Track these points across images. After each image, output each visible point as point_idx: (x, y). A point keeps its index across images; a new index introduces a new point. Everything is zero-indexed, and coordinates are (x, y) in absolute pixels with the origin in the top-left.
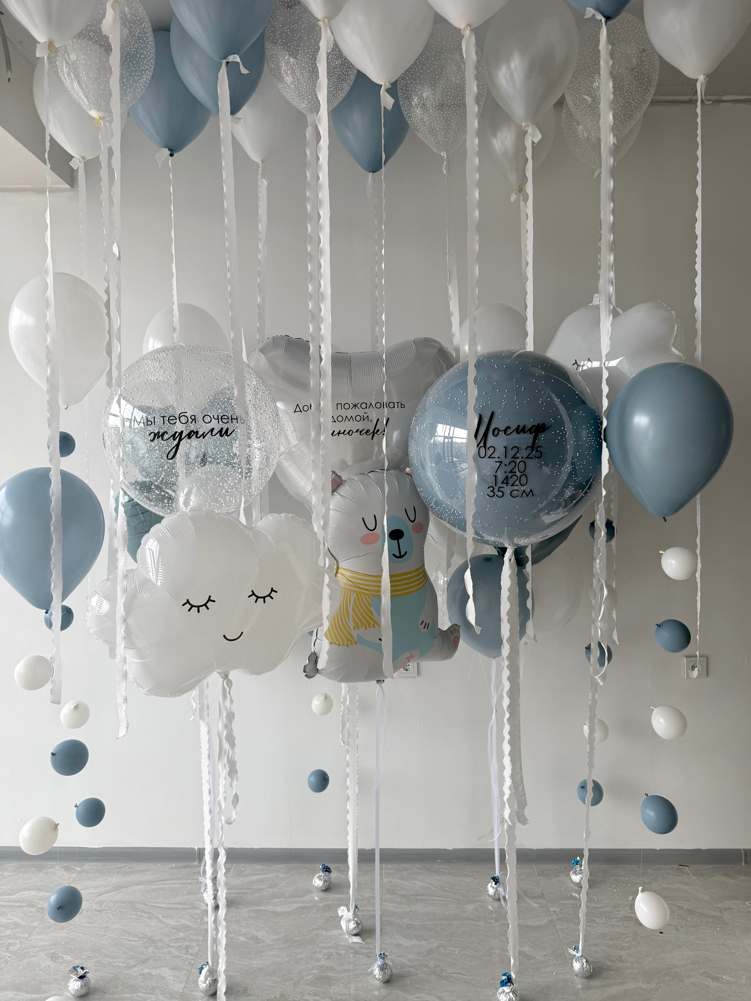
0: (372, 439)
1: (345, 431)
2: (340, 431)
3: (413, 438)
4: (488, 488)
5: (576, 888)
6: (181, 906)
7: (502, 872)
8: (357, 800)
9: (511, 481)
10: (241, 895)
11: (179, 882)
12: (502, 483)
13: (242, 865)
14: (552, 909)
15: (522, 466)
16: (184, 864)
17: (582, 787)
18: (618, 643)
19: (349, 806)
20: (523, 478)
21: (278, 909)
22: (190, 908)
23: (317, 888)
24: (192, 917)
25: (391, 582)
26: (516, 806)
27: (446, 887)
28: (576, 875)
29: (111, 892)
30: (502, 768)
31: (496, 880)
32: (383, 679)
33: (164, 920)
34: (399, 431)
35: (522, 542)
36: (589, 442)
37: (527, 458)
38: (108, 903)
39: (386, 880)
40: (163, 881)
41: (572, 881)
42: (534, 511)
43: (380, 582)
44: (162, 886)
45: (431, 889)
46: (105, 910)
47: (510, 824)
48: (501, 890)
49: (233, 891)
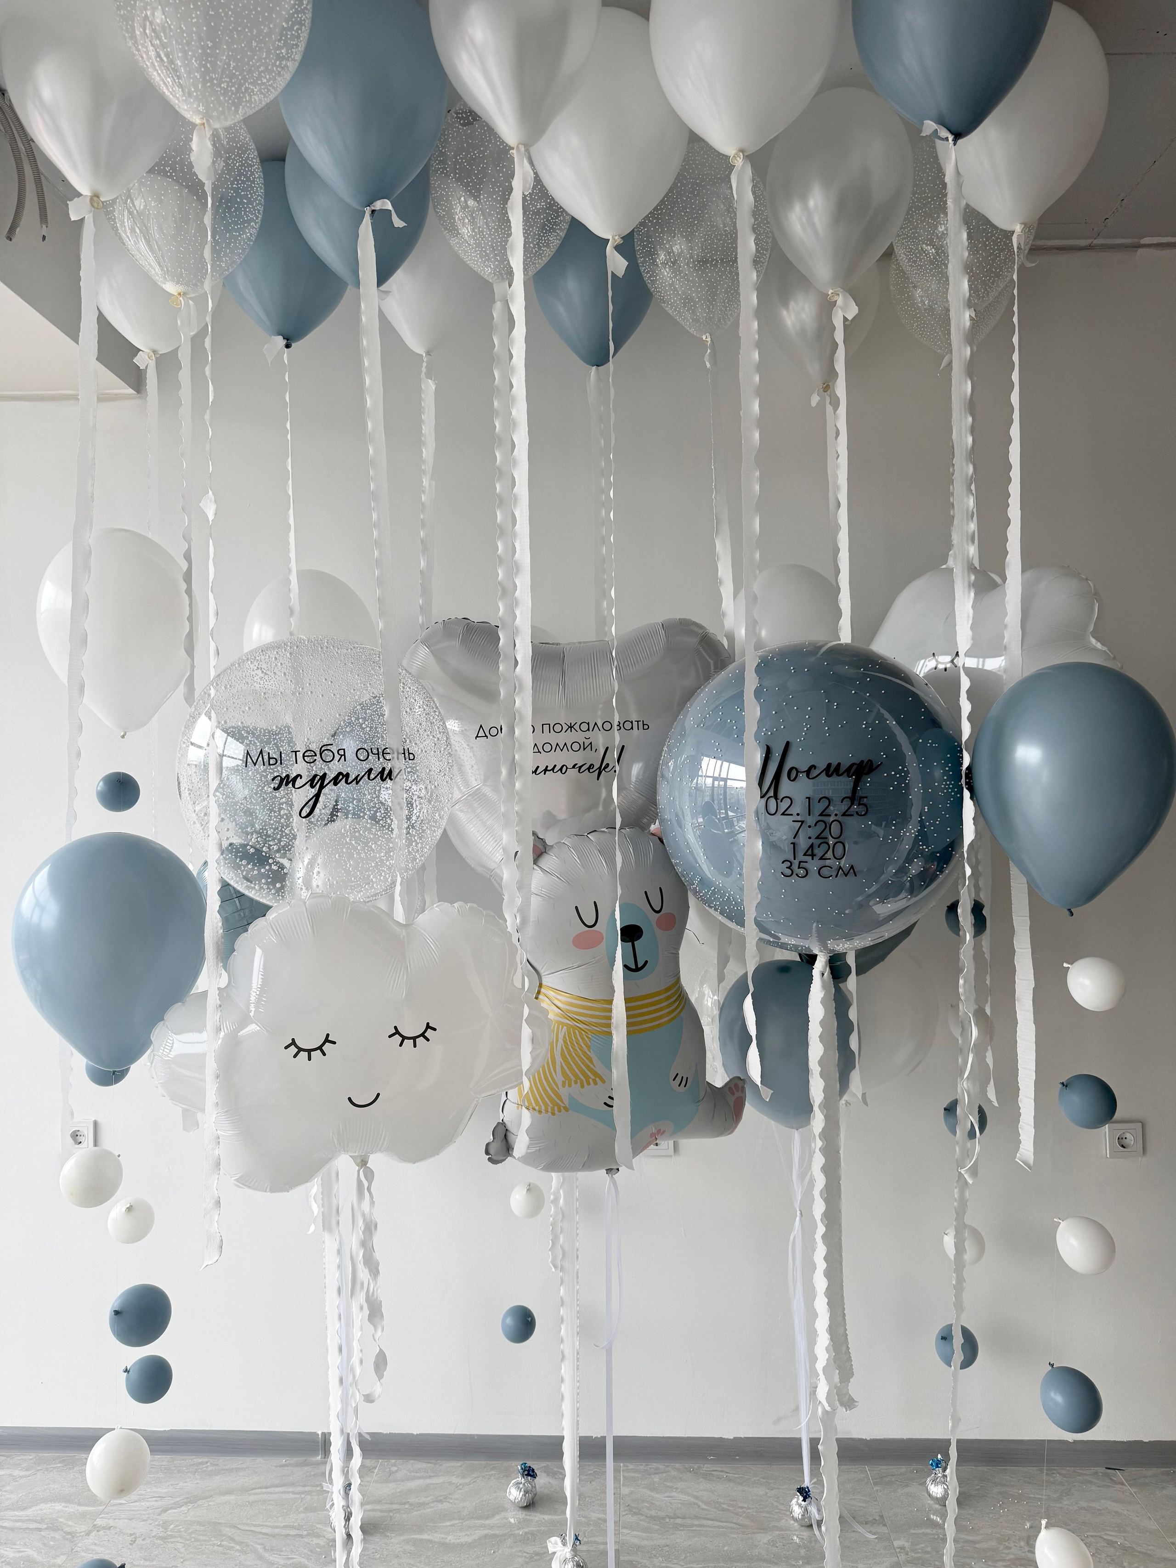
0: (598, 779)
1: (555, 766)
2: (547, 767)
3: (663, 776)
4: (783, 863)
5: (937, 1506)
6: (293, 1532)
7: (815, 1480)
8: (578, 1361)
9: (819, 852)
10: (391, 1514)
11: (291, 1489)
12: (805, 855)
13: (393, 1461)
14: (896, 1543)
15: (835, 829)
16: (301, 1459)
17: (944, 1338)
18: (996, 1105)
19: (566, 1370)
20: (839, 847)
21: (450, 1539)
22: (308, 1535)
23: (513, 1503)
24: (311, 1551)
25: (628, 1009)
26: (837, 1379)
27: (724, 1504)
28: (937, 1484)
29: (181, 1506)
30: (812, 1315)
31: (805, 1493)
32: (615, 1167)
33: (266, 1555)
34: (641, 765)
35: (840, 947)
36: (945, 788)
37: (844, 815)
38: (177, 1526)
39: (625, 1491)
40: (266, 1488)
41: (930, 1495)
42: (860, 899)
43: (610, 1010)
44: (265, 1497)
45: (699, 1506)
46: (171, 1536)
47: (828, 1408)
48: (813, 1510)
49: (378, 1507)
